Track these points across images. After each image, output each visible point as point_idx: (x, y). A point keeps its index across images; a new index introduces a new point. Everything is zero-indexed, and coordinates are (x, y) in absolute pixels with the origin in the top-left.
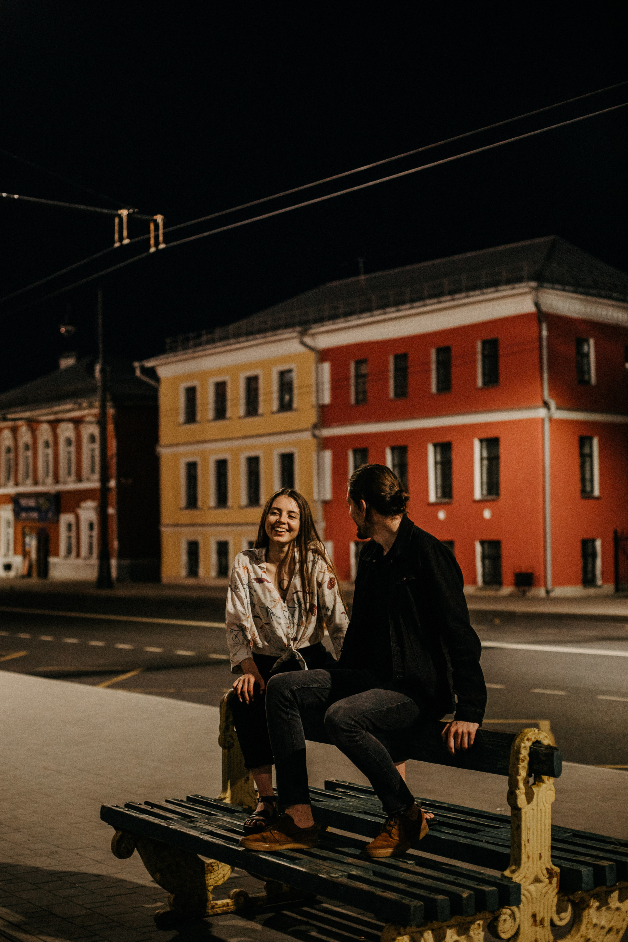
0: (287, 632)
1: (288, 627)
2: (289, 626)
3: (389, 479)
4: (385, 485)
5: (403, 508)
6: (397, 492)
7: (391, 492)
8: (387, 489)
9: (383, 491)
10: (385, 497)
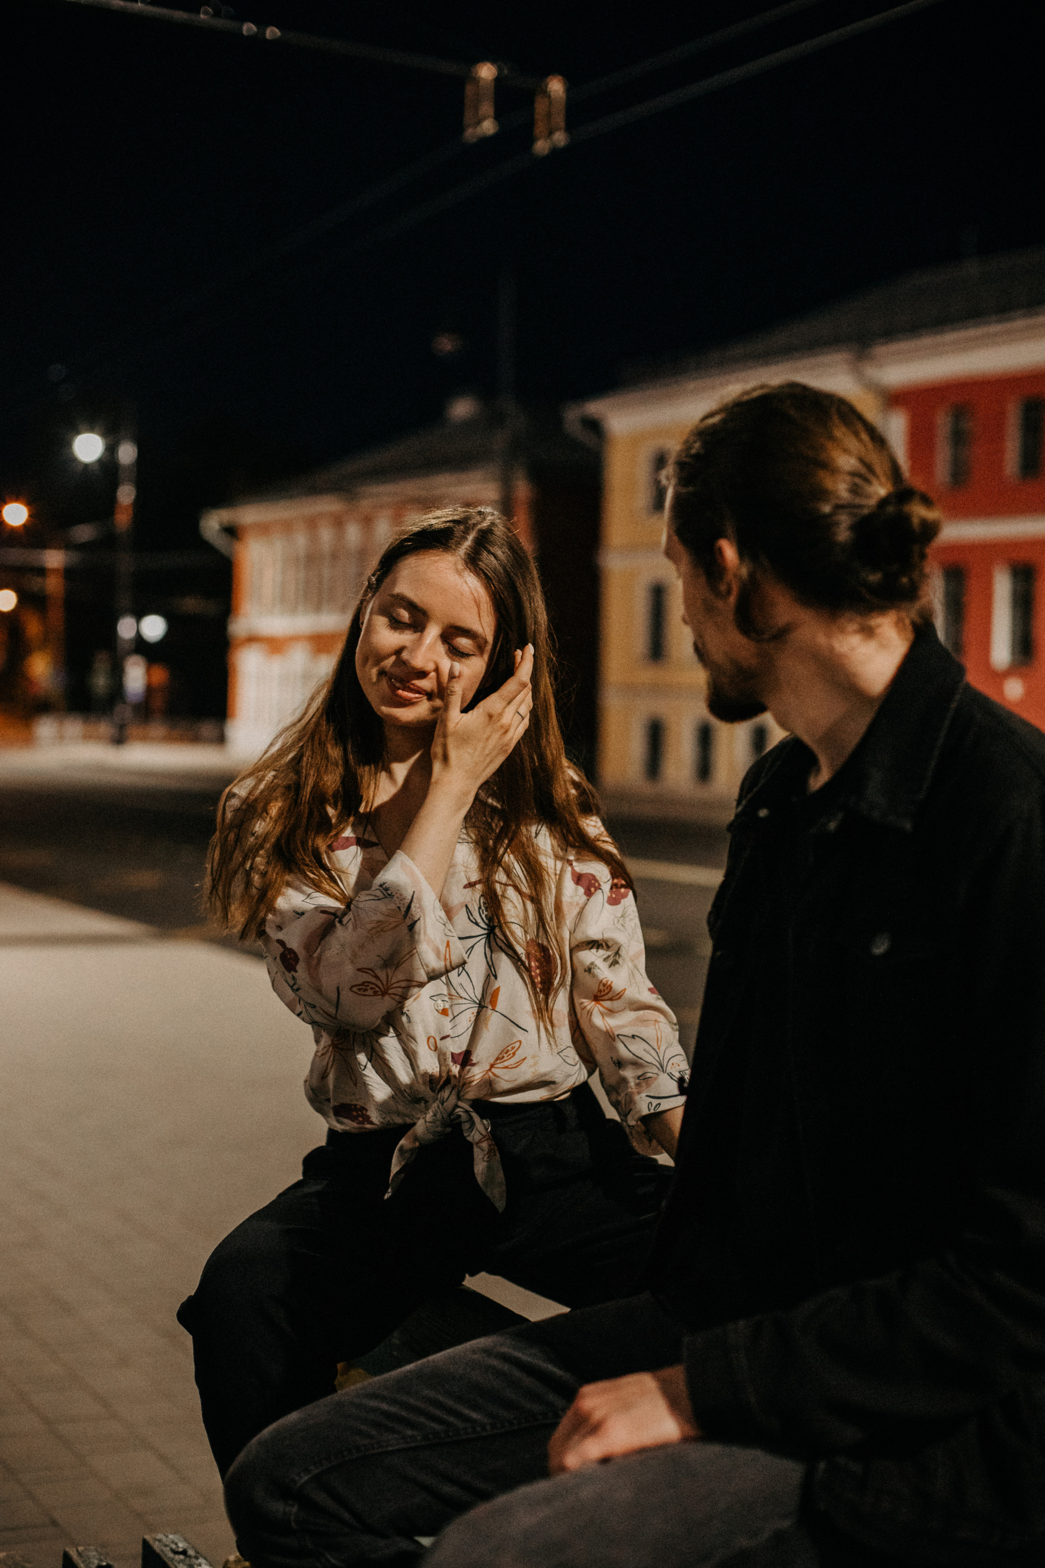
0: (439, 1029)
1: (444, 1012)
2: (447, 1006)
3: (852, 443)
4: (828, 466)
5: (911, 580)
6: (883, 502)
7: (858, 501)
8: (842, 489)
9: (823, 494)
10: (826, 524)
